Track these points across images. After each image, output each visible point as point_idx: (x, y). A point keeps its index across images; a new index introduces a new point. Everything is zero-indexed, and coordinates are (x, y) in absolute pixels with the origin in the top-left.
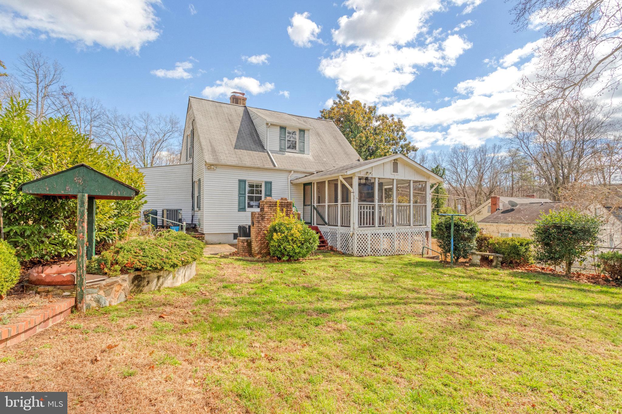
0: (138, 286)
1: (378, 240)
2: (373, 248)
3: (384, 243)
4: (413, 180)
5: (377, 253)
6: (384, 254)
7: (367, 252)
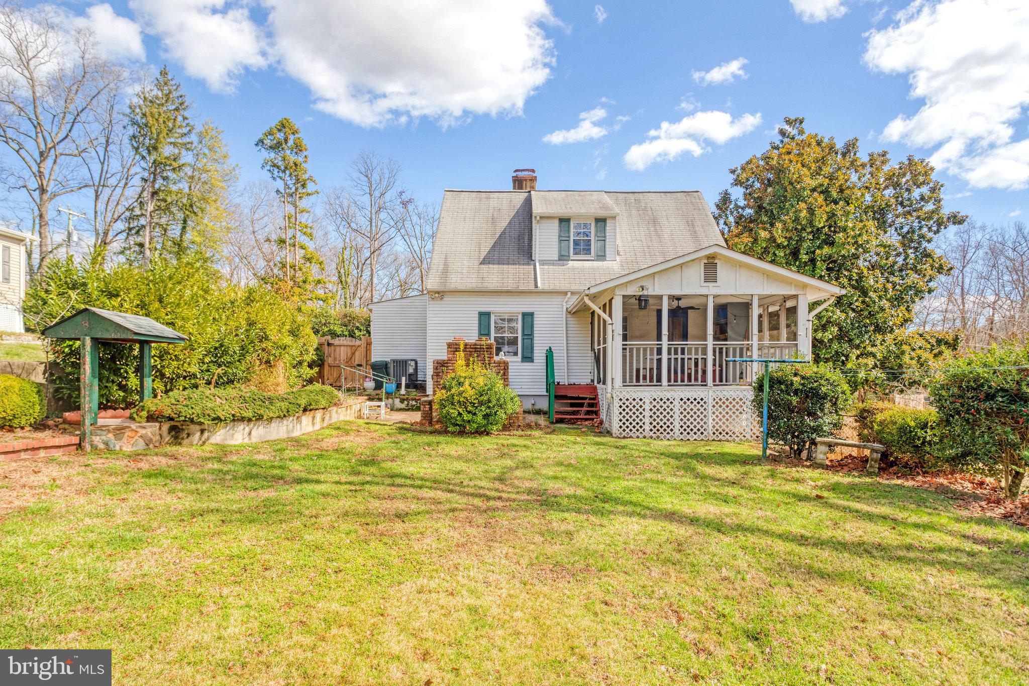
0: (176, 438)
1: (668, 410)
2: (655, 423)
3: (682, 416)
4: (759, 295)
5: (665, 434)
6: (682, 437)
7: (641, 430)
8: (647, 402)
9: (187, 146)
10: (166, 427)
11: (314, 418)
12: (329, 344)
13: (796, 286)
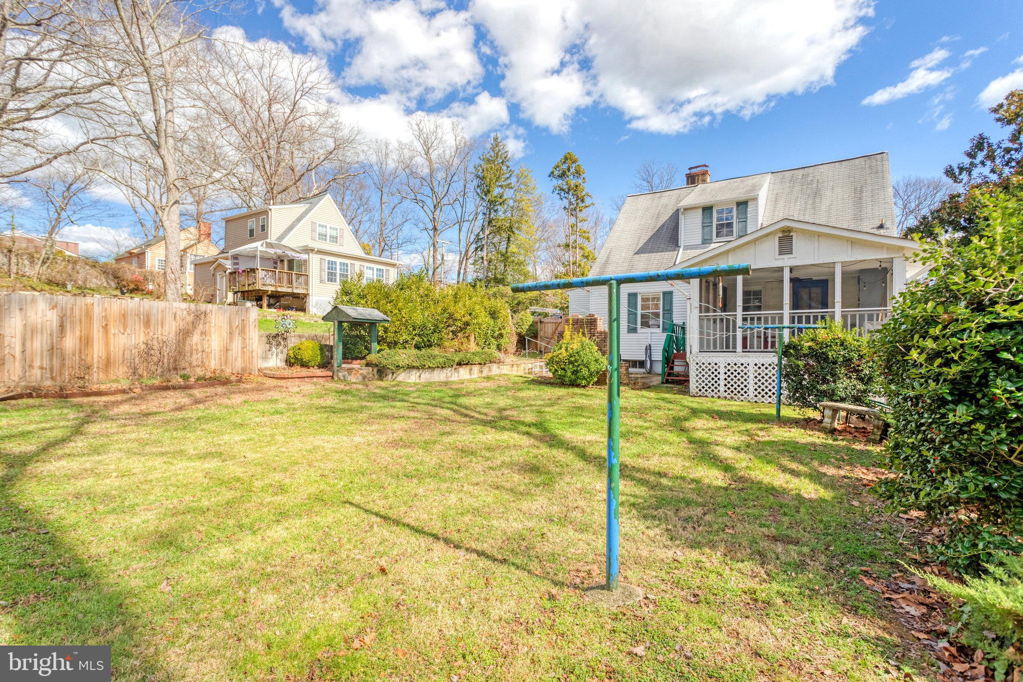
0: (381, 376)
1: (742, 374)
2: (729, 385)
3: (756, 380)
4: (842, 263)
5: (739, 395)
6: (756, 399)
7: (716, 391)
8: (722, 366)
9: (509, 186)
10: (375, 370)
11: (471, 370)
12: (541, 322)
13: (888, 249)
